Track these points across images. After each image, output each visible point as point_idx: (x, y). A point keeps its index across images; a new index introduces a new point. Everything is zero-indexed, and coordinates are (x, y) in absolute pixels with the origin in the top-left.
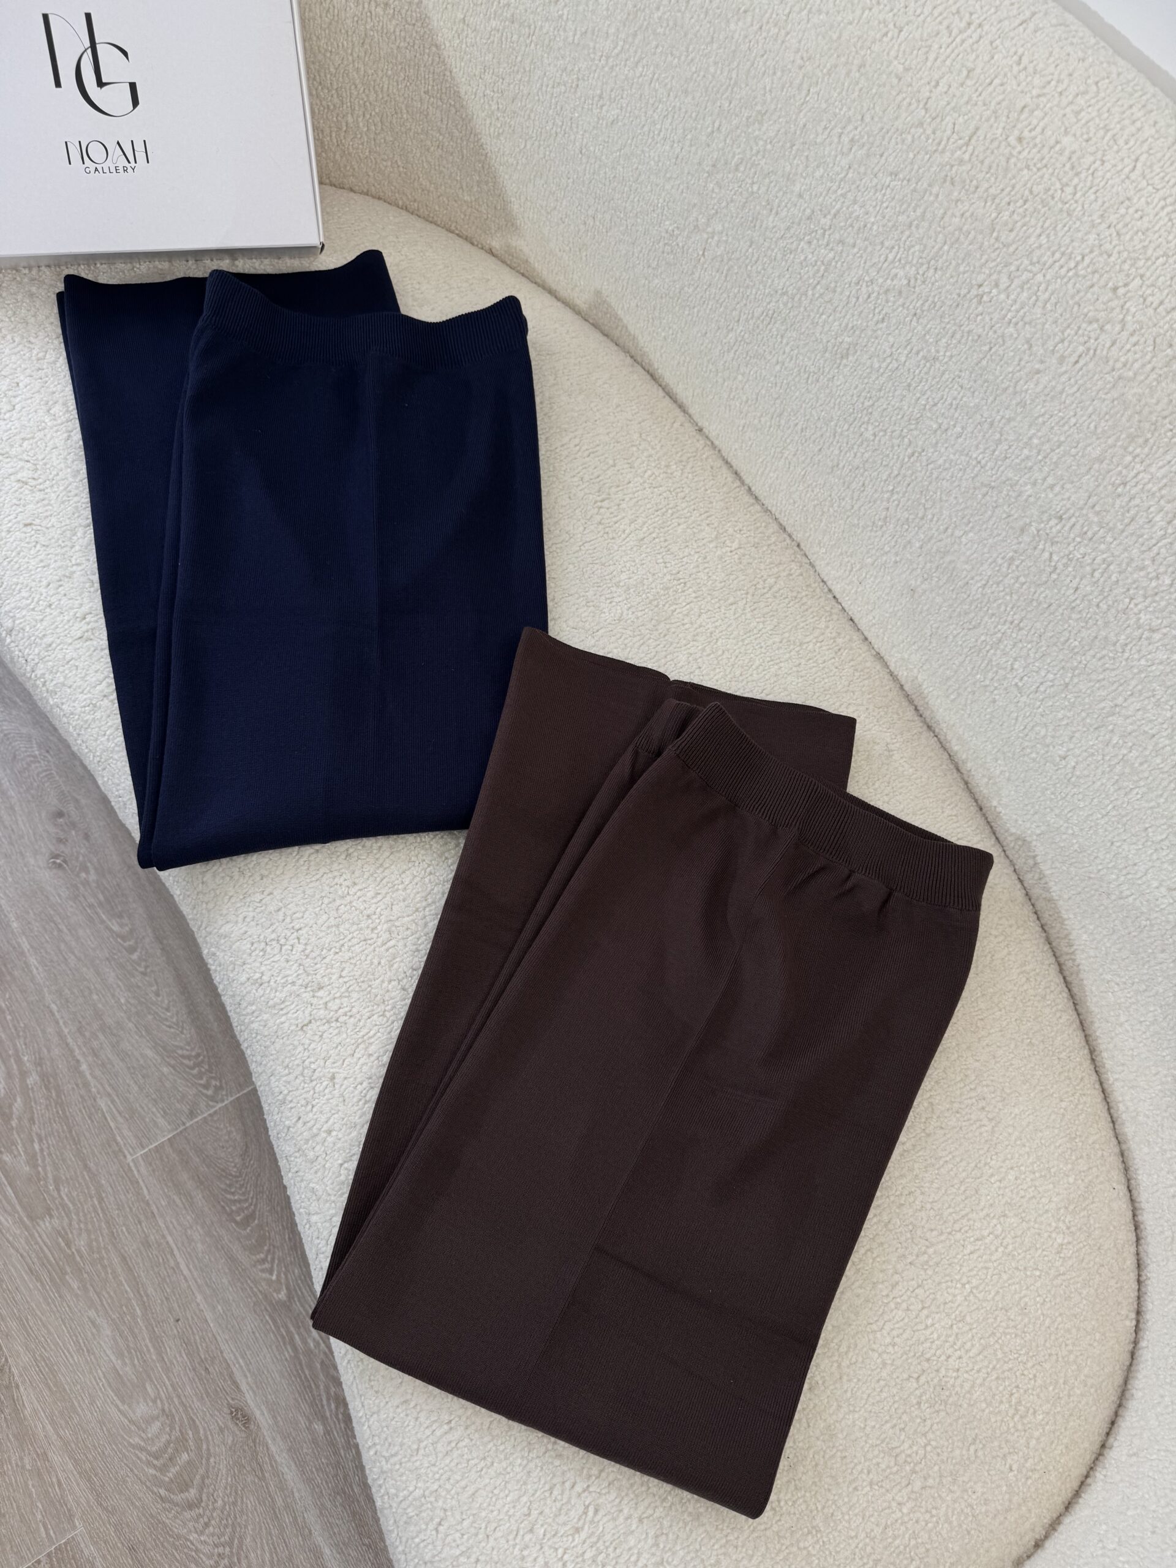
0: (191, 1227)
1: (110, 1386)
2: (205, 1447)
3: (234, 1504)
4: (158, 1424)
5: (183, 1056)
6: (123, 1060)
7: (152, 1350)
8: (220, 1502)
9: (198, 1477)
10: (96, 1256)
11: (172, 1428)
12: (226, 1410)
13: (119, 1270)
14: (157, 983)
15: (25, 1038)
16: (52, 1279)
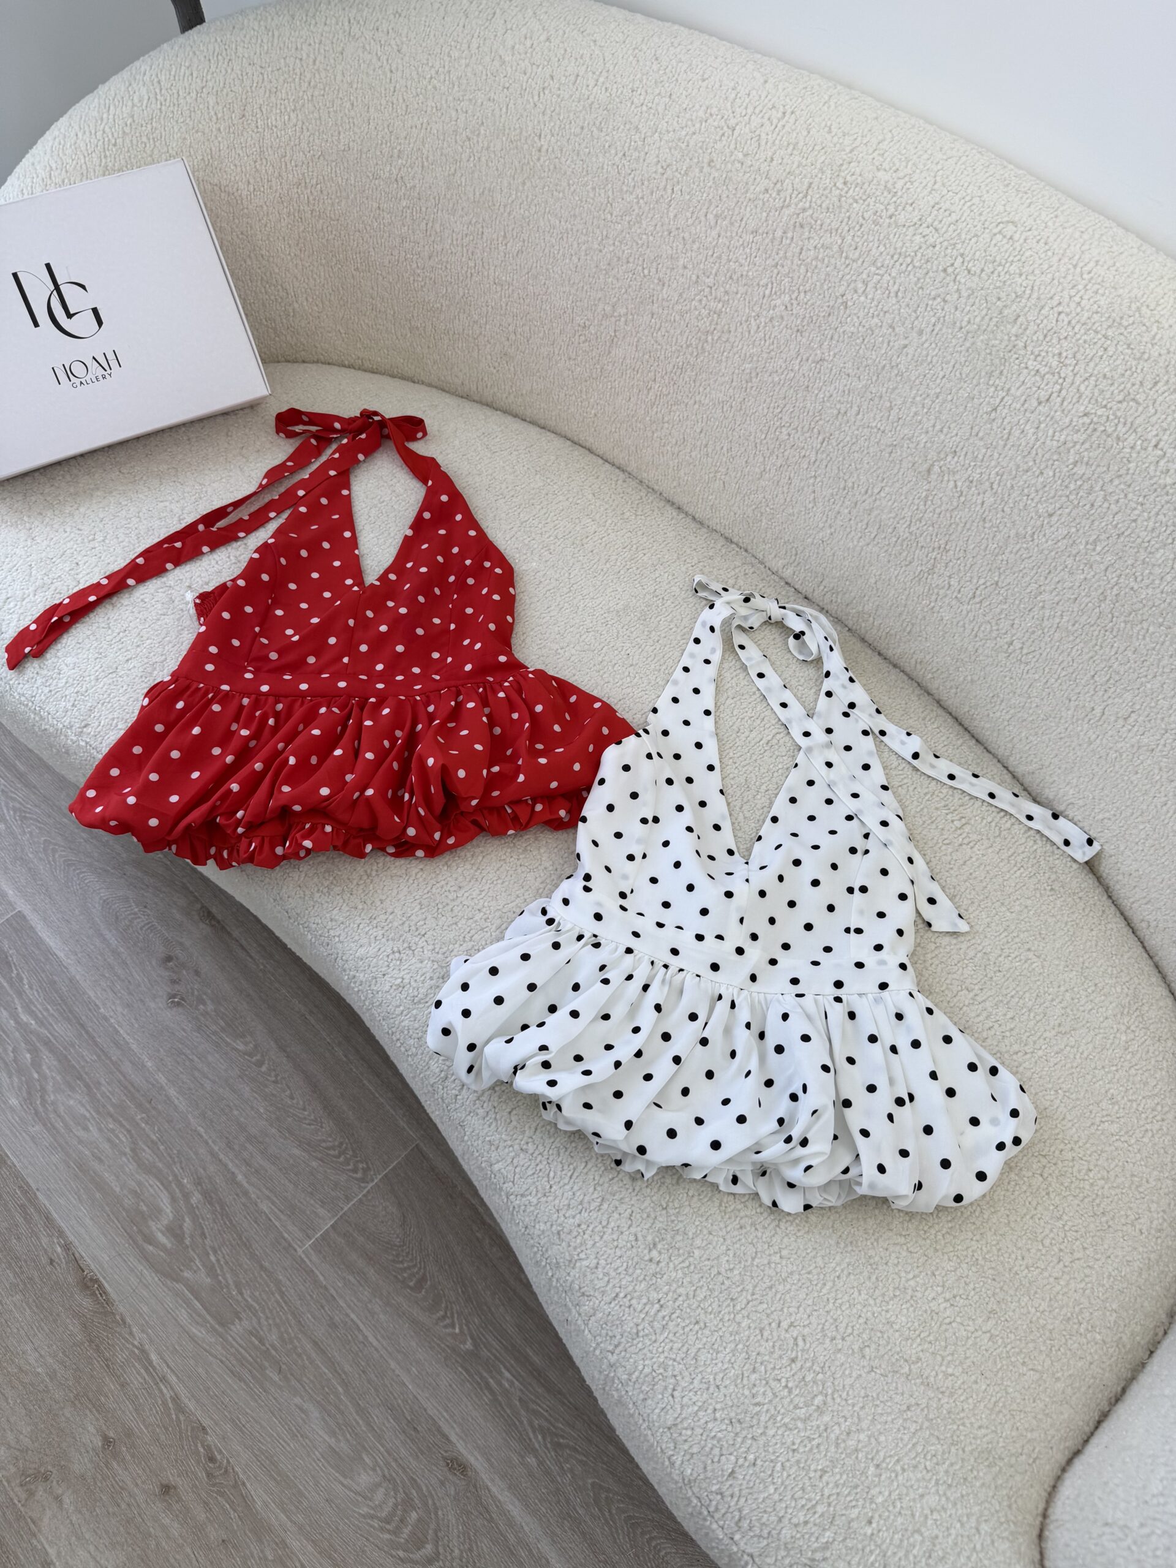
0: (370, 1301)
1: (328, 1463)
2: (430, 1502)
3: (470, 1550)
4: (382, 1490)
5: (328, 1148)
6: (273, 1164)
7: (361, 1422)
8: (457, 1551)
9: (430, 1532)
10: (289, 1346)
11: (396, 1491)
12: (442, 1463)
13: (314, 1355)
14: (289, 1088)
15: (181, 1162)
16: (254, 1377)
